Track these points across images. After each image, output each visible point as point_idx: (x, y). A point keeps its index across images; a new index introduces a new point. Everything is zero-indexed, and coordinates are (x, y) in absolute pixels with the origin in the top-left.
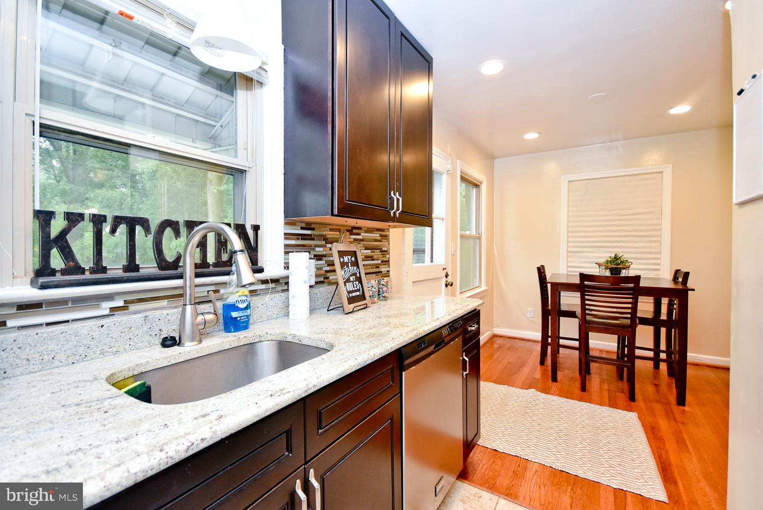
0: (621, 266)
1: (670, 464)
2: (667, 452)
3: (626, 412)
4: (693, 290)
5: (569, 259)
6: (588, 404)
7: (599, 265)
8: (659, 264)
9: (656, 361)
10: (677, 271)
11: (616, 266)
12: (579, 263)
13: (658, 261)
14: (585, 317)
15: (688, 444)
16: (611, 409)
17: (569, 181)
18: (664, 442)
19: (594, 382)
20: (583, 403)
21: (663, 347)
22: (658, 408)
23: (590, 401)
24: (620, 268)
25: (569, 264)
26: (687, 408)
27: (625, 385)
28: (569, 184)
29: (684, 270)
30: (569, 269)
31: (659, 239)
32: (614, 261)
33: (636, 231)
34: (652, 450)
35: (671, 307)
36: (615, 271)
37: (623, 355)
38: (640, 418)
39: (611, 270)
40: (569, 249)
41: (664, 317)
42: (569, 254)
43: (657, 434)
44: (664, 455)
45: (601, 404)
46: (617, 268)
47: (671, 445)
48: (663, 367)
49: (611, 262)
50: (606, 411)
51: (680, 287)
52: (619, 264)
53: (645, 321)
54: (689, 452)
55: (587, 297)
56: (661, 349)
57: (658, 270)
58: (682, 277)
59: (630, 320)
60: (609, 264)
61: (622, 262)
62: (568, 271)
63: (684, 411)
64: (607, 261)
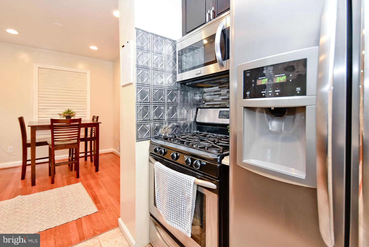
0: (71, 115)
1: (97, 196)
2: (95, 192)
3: (76, 184)
4: (101, 123)
5: (40, 113)
6: (57, 189)
7: (60, 115)
8: (86, 114)
9: (86, 157)
10: (94, 116)
11: (69, 115)
12: (46, 115)
13: (85, 113)
14: (54, 143)
15: (102, 185)
16: (69, 186)
17: (39, 68)
18: (93, 189)
19: (58, 177)
20: (53, 189)
21: (89, 150)
22: (88, 176)
23: (57, 187)
24: (71, 116)
25: (40, 116)
26: (99, 172)
27: (74, 172)
28: (38, 69)
29: (96, 116)
30: (40, 119)
31: (86, 103)
32: (68, 113)
33: (76, 99)
34: (89, 194)
35: (92, 132)
36: (68, 117)
37: (73, 158)
38: (82, 184)
39: (67, 117)
40: (40, 107)
41: (89, 136)
42: (40, 110)
43: (90, 187)
44: (94, 194)
45: (63, 185)
46: (69, 116)
47: (95, 189)
48: (89, 159)
49: (66, 113)
50: (67, 188)
51: (95, 122)
52: (70, 114)
53: (82, 140)
54: (102, 188)
55: (55, 132)
56: (88, 151)
57: (86, 117)
58: (96, 119)
59: (77, 140)
60: (65, 114)
61: (72, 113)
62: (39, 120)
63: (98, 173)
64: (64, 113)
